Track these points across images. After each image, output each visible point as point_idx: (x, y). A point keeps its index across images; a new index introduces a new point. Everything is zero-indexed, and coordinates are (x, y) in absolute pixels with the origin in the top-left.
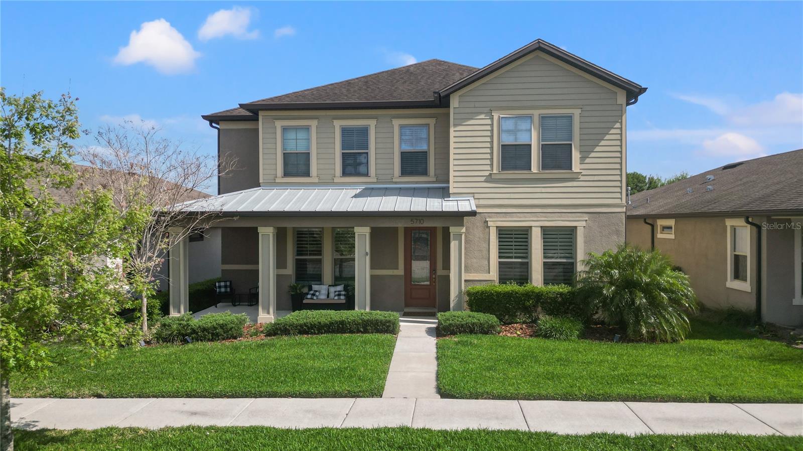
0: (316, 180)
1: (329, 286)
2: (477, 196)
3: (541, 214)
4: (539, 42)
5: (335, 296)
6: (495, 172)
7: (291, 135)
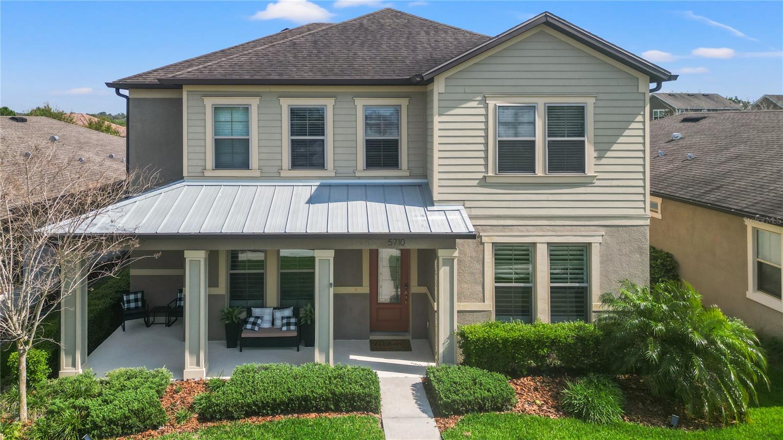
0: (257, 174)
1: (275, 308)
2: (468, 204)
3: (547, 227)
4: (546, 15)
5: (283, 325)
6: (490, 174)
7: (225, 117)
